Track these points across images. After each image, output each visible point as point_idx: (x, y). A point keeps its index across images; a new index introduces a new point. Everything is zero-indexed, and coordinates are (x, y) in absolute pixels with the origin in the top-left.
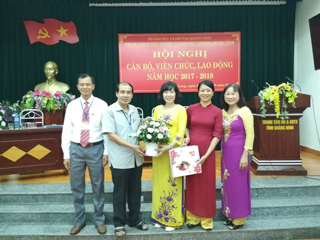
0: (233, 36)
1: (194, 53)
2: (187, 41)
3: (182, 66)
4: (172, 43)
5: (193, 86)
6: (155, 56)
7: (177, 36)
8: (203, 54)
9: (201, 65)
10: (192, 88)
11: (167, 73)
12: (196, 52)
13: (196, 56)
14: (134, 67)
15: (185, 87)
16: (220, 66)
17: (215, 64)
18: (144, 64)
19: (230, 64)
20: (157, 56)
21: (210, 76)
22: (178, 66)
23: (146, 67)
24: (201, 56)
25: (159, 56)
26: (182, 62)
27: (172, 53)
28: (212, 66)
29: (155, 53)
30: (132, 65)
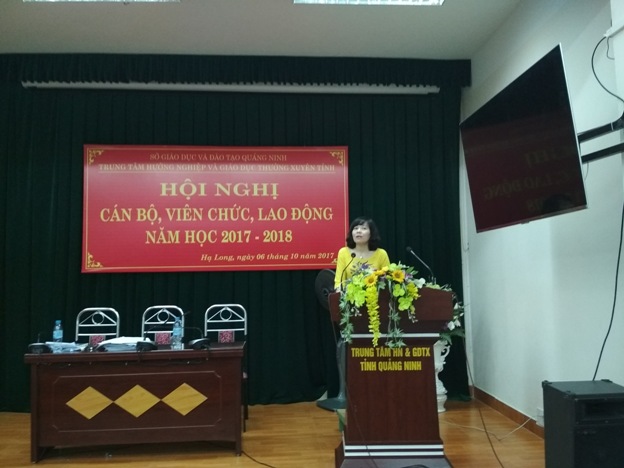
0: (333, 155)
1: (251, 188)
2: (236, 162)
3: (223, 215)
4: (203, 167)
5: (248, 258)
6: (164, 193)
7: (214, 153)
8: (270, 190)
9: (266, 213)
10: (247, 262)
11: (190, 229)
12: (255, 186)
13: (256, 194)
14: (117, 216)
15: (231, 259)
16: (307, 216)
17: (296, 211)
18: (139, 210)
19: (328, 212)
20: (169, 192)
21: (284, 236)
22: (214, 214)
23: (143, 215)
24: (265, 194)
25: (174, 193)
26: (223, 207)
27: (202, 186)
28: (290, 216)
29: (164, 185)
30: (112, 212)
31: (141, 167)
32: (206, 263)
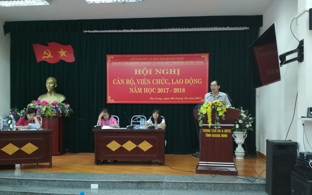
0: (203, 57)
1: (169, 71)
2: (163, 61)
3: (158, 82)
4: (151, 63)
5: (168, 99)
6: (136, 73)
7: (155, 57)
9: (174, 81)
10: (167, 100)
11: (146, 87)
12: (171, 70)
13: (171, 73)
14: (119, 82)
15: (161, 99)
16: (191, 82)
17: (187, 80)
18: (127, 80)
19: (200, 80)
20: (138, 73)
21: (182, 90)
22: (155, 82)
23: (128, 82)
24: (175, 73)
25: (140, 73)
26: (158, 79)
27: (150, 70)
28: (184, 82)
29: (136, 70)
30: (117, 80)
31: (128, 63)
32: (152, 100)
